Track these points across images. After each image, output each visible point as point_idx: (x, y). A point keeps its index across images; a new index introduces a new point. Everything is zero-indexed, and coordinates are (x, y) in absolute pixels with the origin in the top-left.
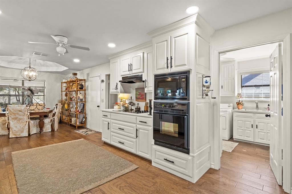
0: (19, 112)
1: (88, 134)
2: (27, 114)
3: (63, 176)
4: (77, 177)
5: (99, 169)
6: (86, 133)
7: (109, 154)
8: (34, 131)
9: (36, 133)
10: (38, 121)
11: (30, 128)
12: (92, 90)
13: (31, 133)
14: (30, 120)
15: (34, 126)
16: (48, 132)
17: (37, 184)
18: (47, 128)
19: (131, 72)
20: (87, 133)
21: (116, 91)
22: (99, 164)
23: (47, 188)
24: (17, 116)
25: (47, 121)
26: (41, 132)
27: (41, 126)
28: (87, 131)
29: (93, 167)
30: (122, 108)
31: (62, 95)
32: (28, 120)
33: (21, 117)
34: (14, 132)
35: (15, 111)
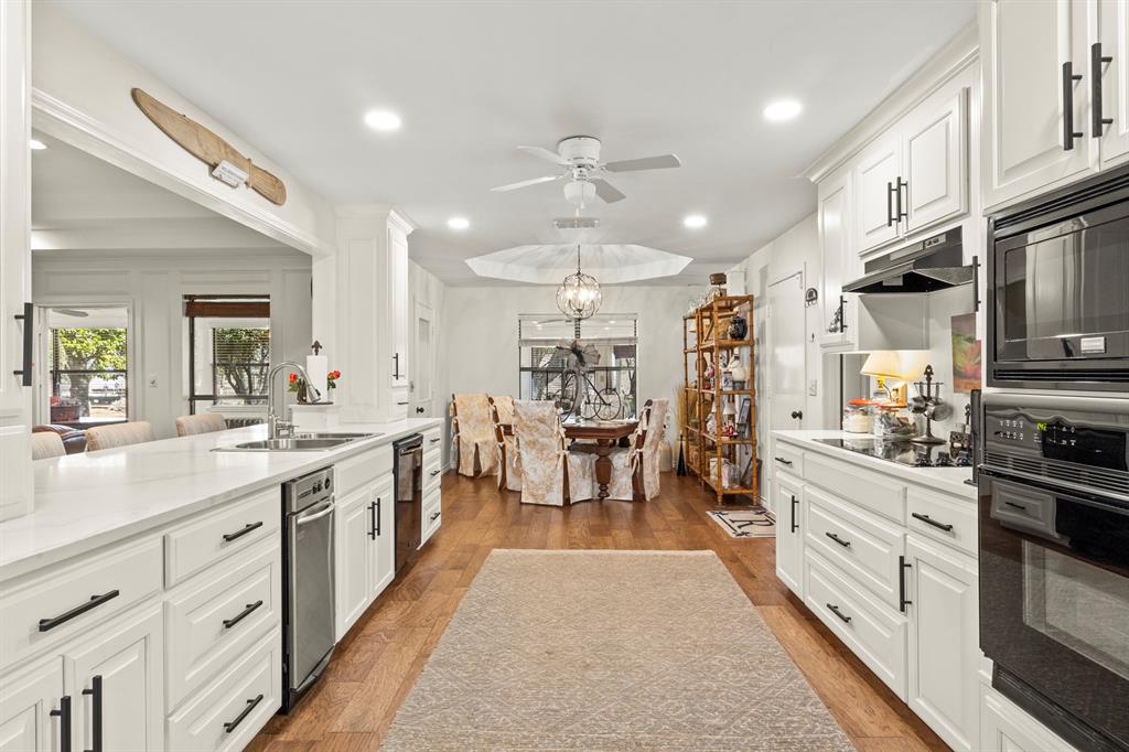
0: (538, 423)
1: (746, 534)
2: (558, 433)
3: (545, 682)
4: (583, 706)
5: (678, 708)
6: (739, 531)
7: (772, 655)
8: (584, 490)
9: (590, 497)
10: (595, 457)
11: (570, 479)
12: (776, 341)
13: (574, 498)
14: (567, 453)
15: (584, 475)
16: (624, 504)
17: (465, 678)
18: (622, 489)
19: (901, 229)
20: (744, 529)
21: (839, 340)
22: (692, 687)
23: (478, 703)
24: (536, 435)
25: (621, 460)
26: (603, 498)
27: (603, 475)
28: (751, 523)
29: (662, 692)
30: (879, 432)
31: (686, 364)
32: (562, 453)
33: (545, 440)
34: (531, 485)
35: (531, 421)
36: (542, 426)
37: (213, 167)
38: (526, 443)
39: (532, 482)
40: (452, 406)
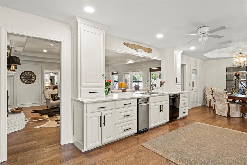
0: (220, 94)
2: (226, 97)
8: (237, 114)
9: (239, 116)
11: (231, 110)
13: (232, 116)
14: (229, 103)
15: (237, 110)
24: (220, 98)
27: (243, 111)
32: (227, 103)
33: (223, 99)
34: (219, 110)
35: (218, 94)
36: (221, 95)
37: (137, 50)
38: (217, 99)
39: (219, 109)
40: (205, 89)
